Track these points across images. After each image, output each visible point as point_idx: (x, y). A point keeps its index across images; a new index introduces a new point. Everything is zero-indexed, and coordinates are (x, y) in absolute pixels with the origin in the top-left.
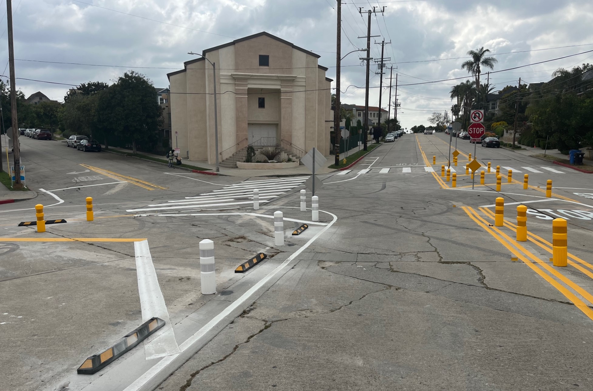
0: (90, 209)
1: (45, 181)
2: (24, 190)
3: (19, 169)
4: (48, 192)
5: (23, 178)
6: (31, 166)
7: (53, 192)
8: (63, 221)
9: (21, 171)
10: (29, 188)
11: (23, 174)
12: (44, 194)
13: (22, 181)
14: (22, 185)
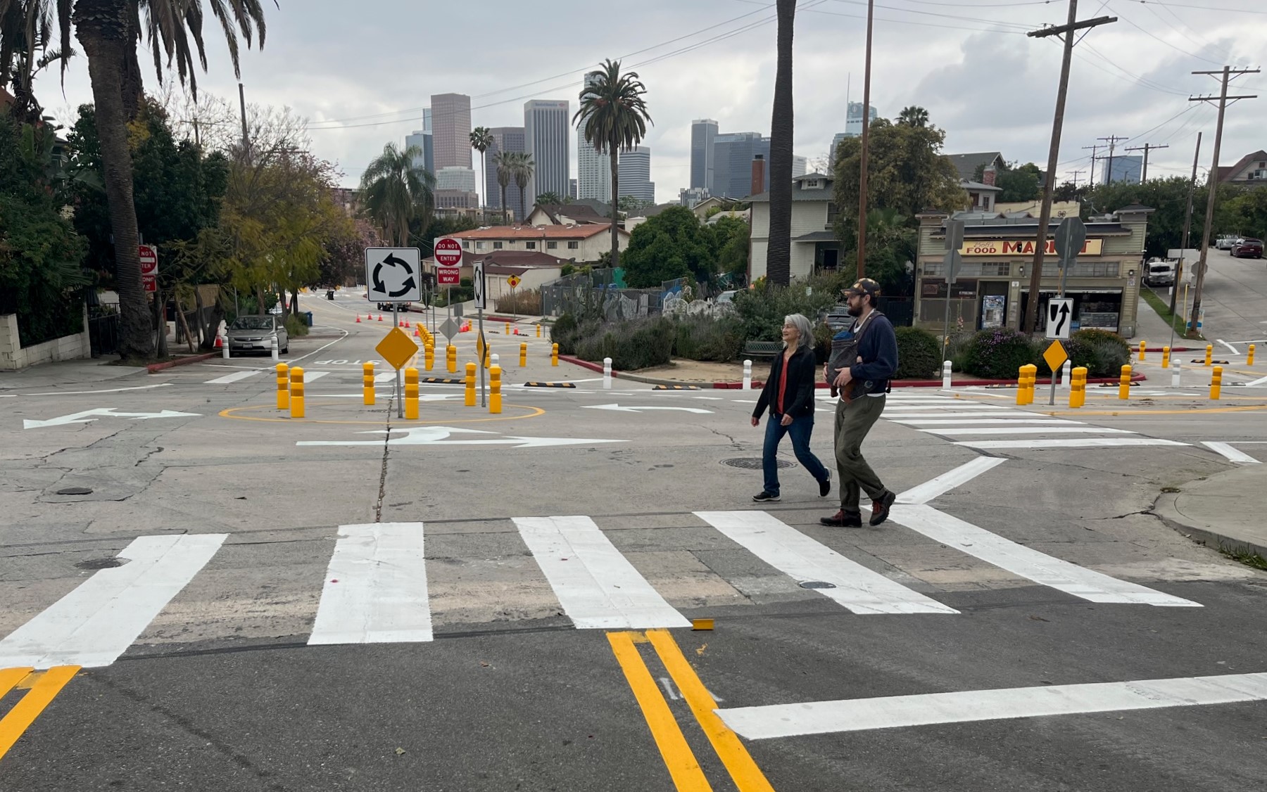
0: (1251, 355)
1: (1226, 330)
2: (1198, 339)
3: (1198, 313)
4: (1227, 344)
5: (1200, 325)
6: (1213, 308)
7: (1232, 345)
8: (1227, 363)
9: (1199, 316)
10: (1206, 337)
11: (1200, 321)
12: (1221, 346)
13: (1198, 329)
14: (1198, 333)
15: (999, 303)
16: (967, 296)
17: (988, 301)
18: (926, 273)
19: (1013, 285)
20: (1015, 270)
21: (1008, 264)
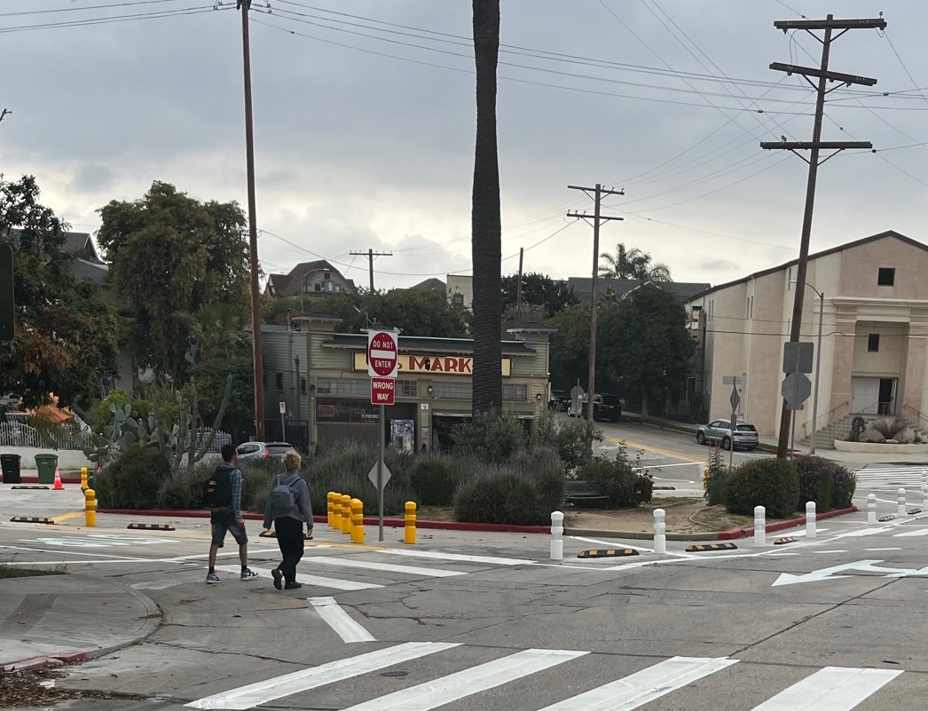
15: (409, 428)
16: (371, 419)
17: (396, 426)
18: (320, 390)
19: (422, 408)
20: (423, 390)
21: (414, 383)
